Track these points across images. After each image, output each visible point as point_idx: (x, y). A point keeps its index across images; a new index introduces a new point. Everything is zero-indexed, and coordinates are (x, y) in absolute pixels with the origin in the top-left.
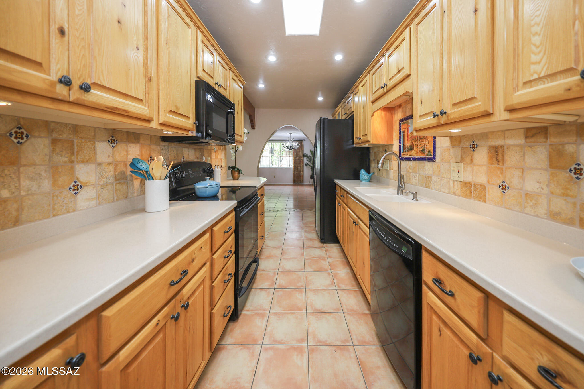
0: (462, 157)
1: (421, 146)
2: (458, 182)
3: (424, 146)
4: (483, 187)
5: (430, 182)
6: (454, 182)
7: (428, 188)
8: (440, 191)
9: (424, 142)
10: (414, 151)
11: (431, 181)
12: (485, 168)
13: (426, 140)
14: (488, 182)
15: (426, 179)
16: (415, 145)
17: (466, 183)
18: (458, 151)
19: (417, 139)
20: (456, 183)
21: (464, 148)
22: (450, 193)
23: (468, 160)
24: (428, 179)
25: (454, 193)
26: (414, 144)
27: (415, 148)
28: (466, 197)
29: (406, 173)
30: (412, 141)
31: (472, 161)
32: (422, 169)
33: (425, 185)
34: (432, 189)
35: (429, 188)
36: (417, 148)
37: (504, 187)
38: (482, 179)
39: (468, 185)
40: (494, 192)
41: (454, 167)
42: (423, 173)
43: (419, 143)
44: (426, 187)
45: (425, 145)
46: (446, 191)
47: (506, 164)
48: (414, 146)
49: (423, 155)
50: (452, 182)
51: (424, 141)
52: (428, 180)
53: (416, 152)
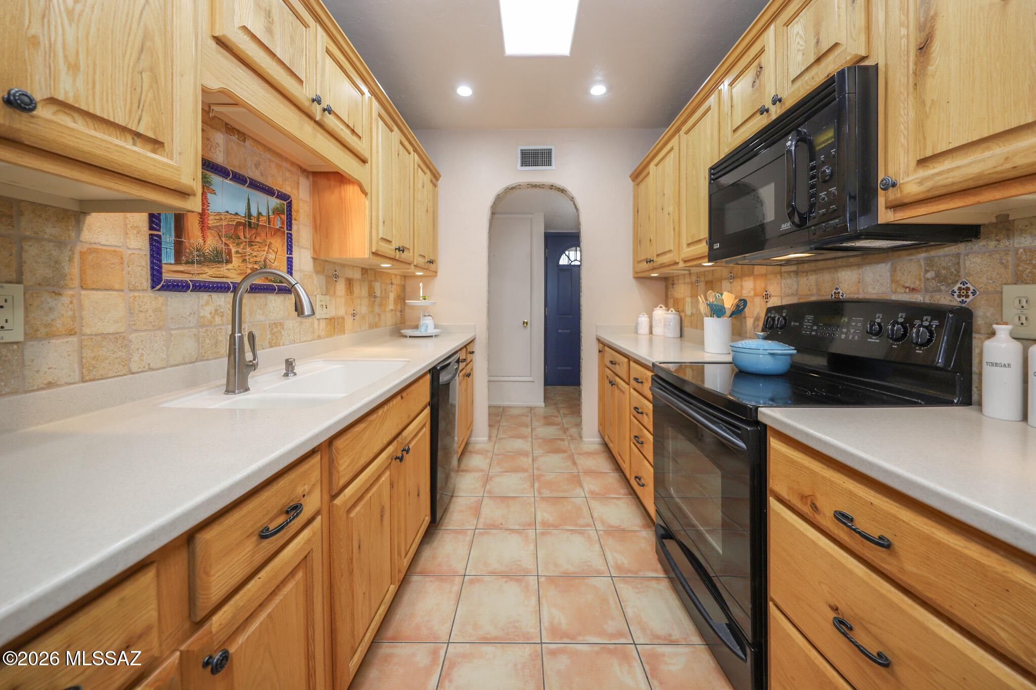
0: (327, 289)
1: (258, 259)
2: (324, 320)
3: (265, 261)
4: (343, 318)
5: (281, 333)
6: (319, 321)
7: (276, 346)
8: (300, 342)
9: (265, 253)
10: (230, 266)
11: (282, 330)
12: (343, 300)
13: (271, 251)
14: (346, 313)
15: (271, 331)
16: (237, 252)
17: (331, 319)
18: (322, 279)
19: (242, 237)
20: (321, 321)
21: (329, 277)
22: (314, 339)
23: (332, 292)
24: (276, 327)
25: (319, 337)
26: (233, 250)
27: (234, 259)
28: (331, 335)
29: (194, 330)
30: (223, 239)
31: (335, 292)
32: (259, 311)
33: (269, 342)
34: (283, 345)
35: (279, 346)
36: (244, 261)
37: (354, 315)
38: (342, 312)
39: (333, 320)
40: (349, 321)
41: (321, 301)
42: (262, 318)
43: (248, 249)
44: (271, 347)
45: (267, 260)
46: (309, 339)
47: (354, 295)
48: (233, 255)
49: (261, 279)
50: (316, 322)
51: (264, 250)
52: (275, 330)
53: (239, 272)
